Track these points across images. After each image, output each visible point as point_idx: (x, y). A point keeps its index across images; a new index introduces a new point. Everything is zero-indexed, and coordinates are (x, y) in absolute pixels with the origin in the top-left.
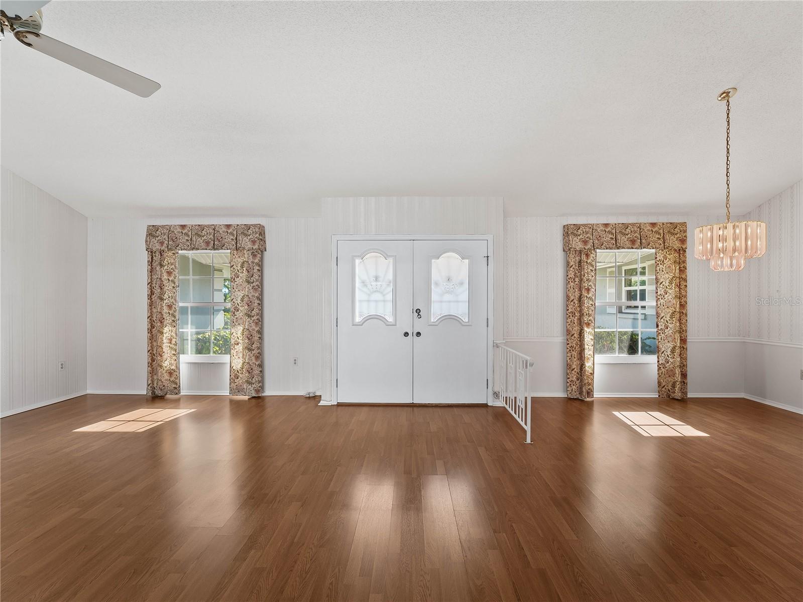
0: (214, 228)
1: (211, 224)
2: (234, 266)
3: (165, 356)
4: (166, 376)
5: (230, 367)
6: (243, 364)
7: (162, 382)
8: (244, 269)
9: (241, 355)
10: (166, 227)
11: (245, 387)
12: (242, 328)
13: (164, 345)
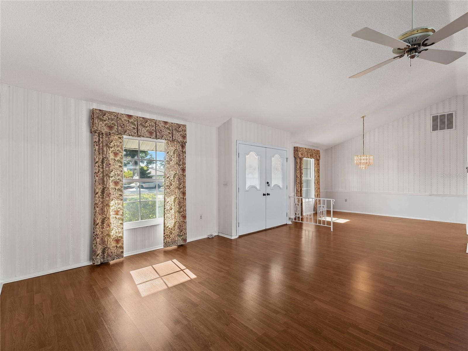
0: (155, 122)
1: (153, 118)
2: (169, 153)
3: (112, 226)
4: (113, 244)
5: (164, 227)
6: (175, 223)
7: (111, 249)
8: (175, 155)
9: (173, 217)
10: (114, 114)
11: (177, 239)
12: (174, 198)
13: (111, 216)
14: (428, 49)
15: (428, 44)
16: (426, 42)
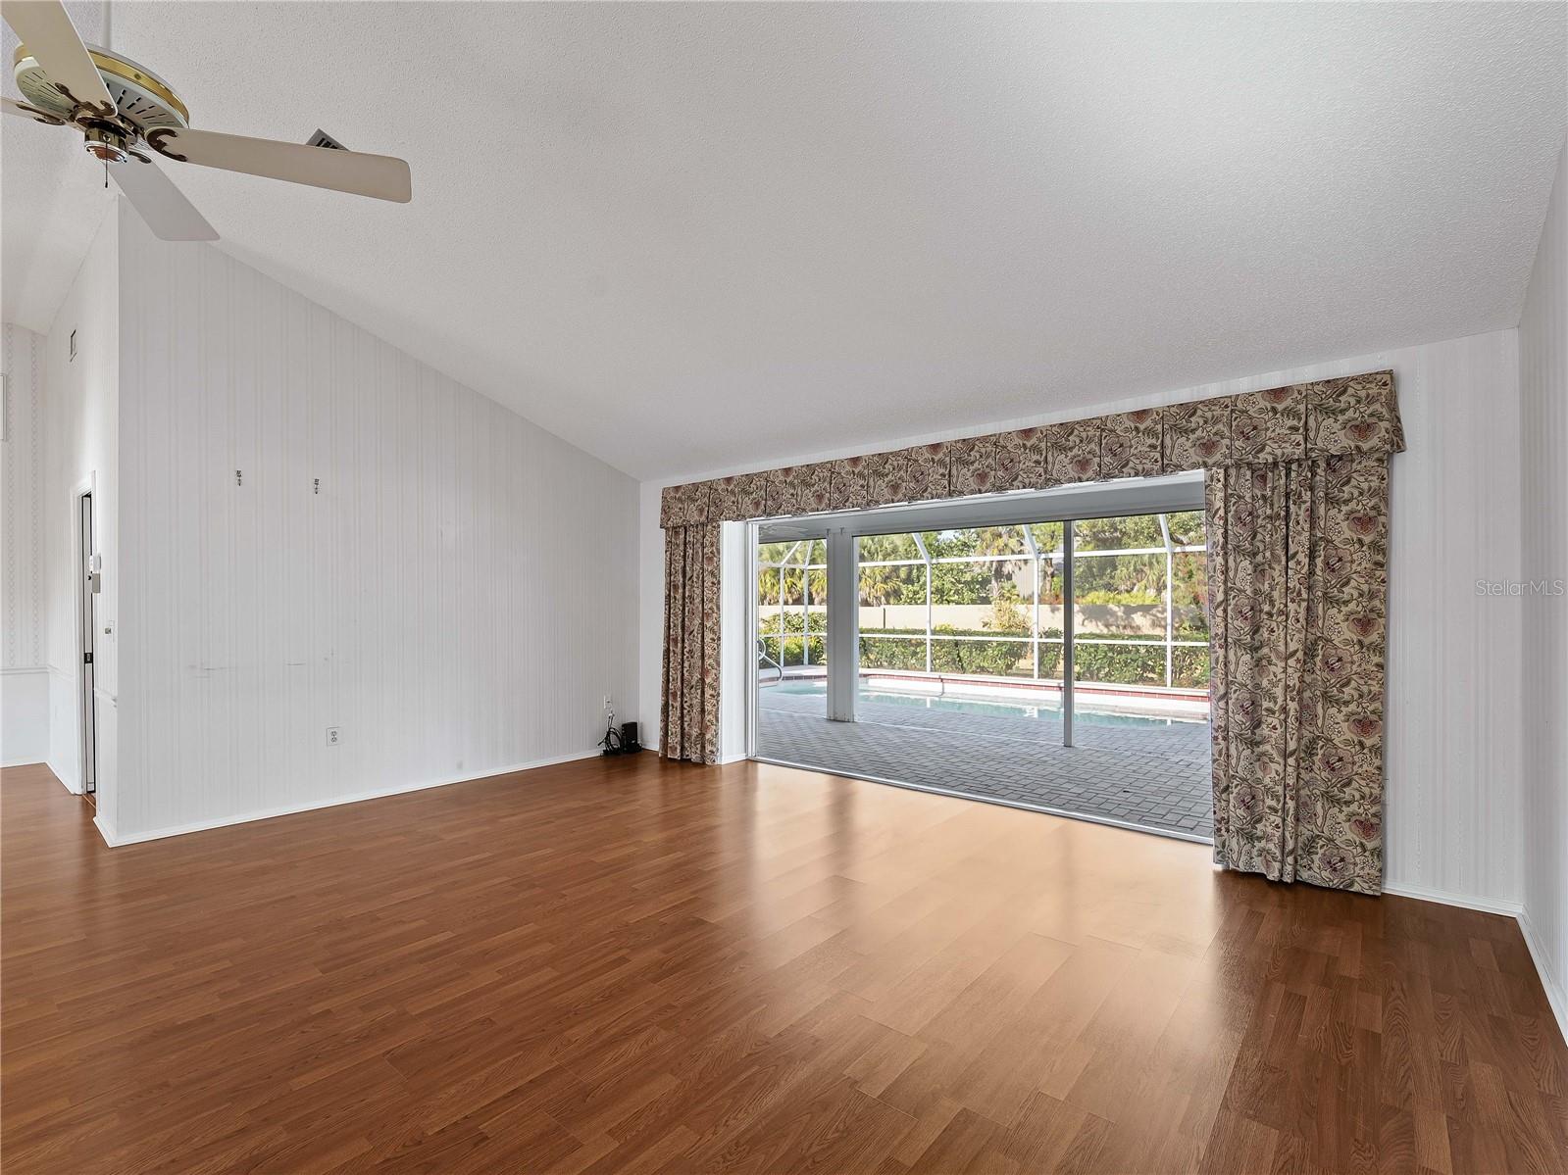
14: (149, 161)
15: (165, 149)
16: (163, 138)
